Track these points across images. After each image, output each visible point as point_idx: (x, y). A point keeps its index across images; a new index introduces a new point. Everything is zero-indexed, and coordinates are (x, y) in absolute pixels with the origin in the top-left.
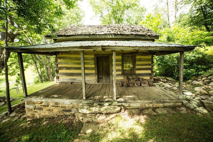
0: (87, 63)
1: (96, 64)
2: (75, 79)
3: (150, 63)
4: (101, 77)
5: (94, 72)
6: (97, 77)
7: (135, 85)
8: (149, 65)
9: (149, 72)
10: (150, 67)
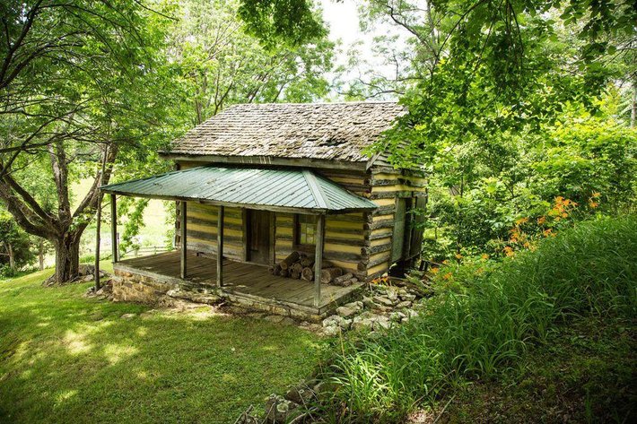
0: (229, 213)
1: (245, 217)
2: (207, 247)
3: (360, 226)
4: (256, 249)
5: (240, 234)
6: (245, 247)
7: (302, 276)
8: (358, 232)
9: (357, 250)
10: (362, 238)
